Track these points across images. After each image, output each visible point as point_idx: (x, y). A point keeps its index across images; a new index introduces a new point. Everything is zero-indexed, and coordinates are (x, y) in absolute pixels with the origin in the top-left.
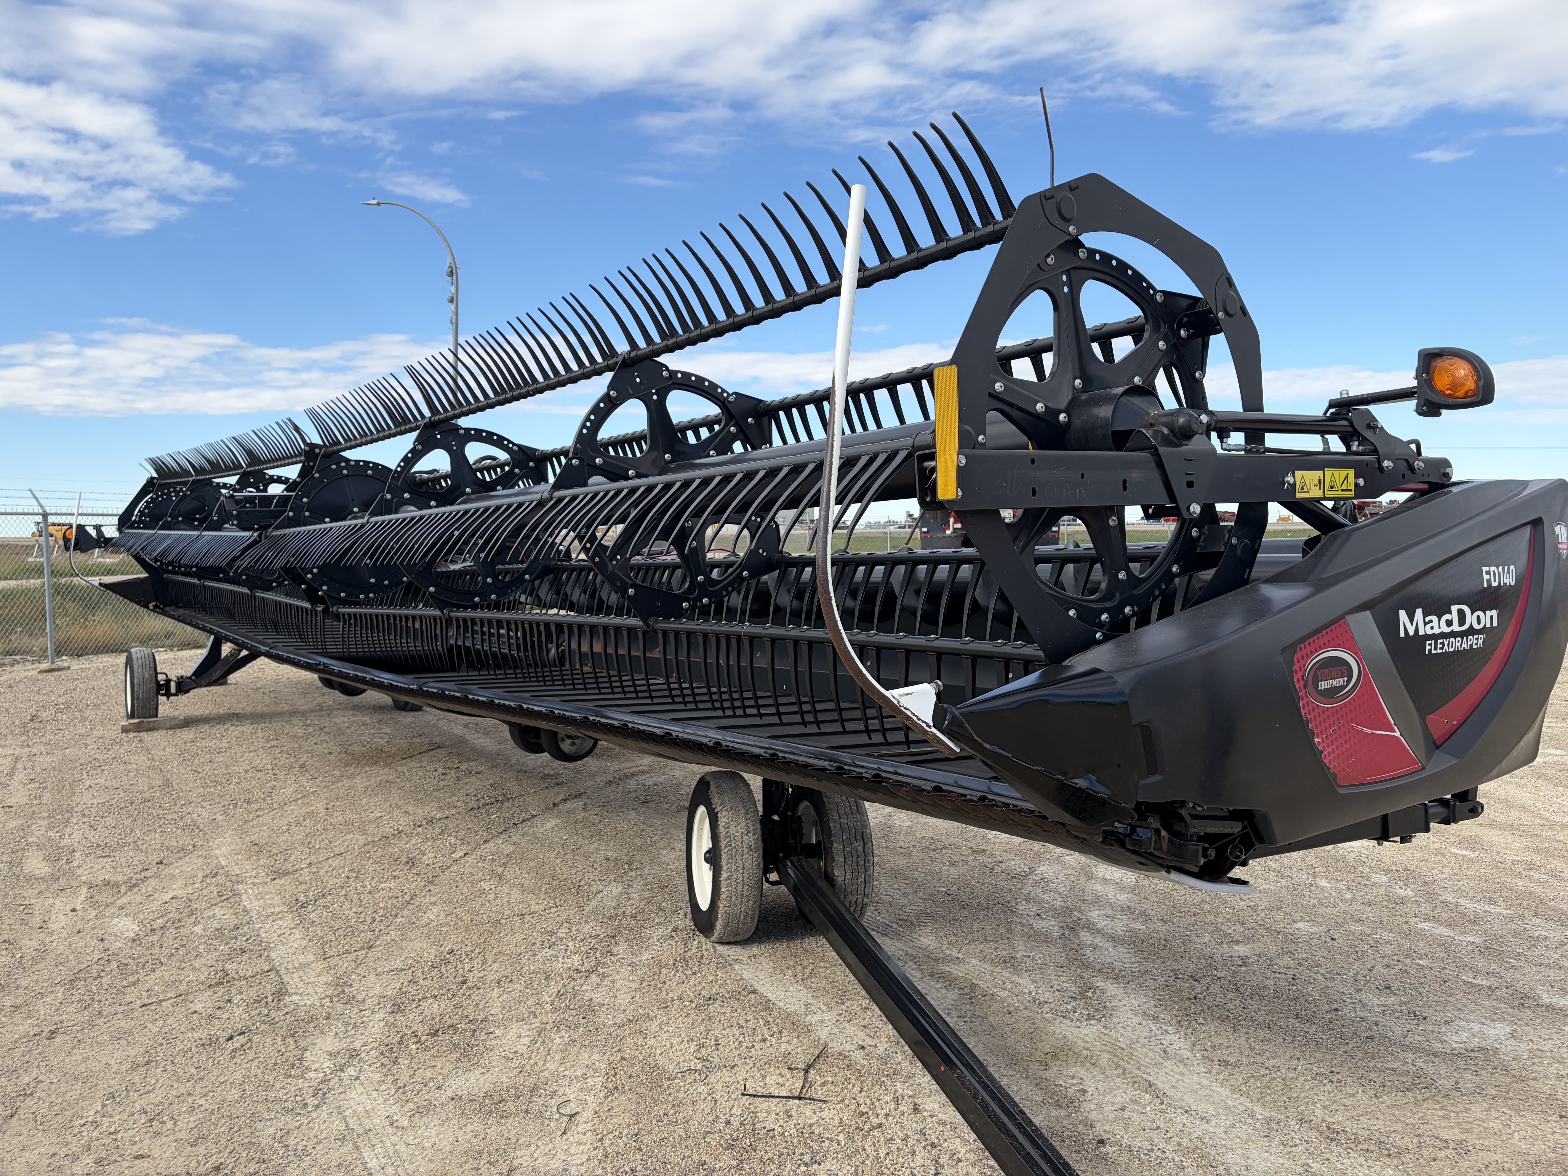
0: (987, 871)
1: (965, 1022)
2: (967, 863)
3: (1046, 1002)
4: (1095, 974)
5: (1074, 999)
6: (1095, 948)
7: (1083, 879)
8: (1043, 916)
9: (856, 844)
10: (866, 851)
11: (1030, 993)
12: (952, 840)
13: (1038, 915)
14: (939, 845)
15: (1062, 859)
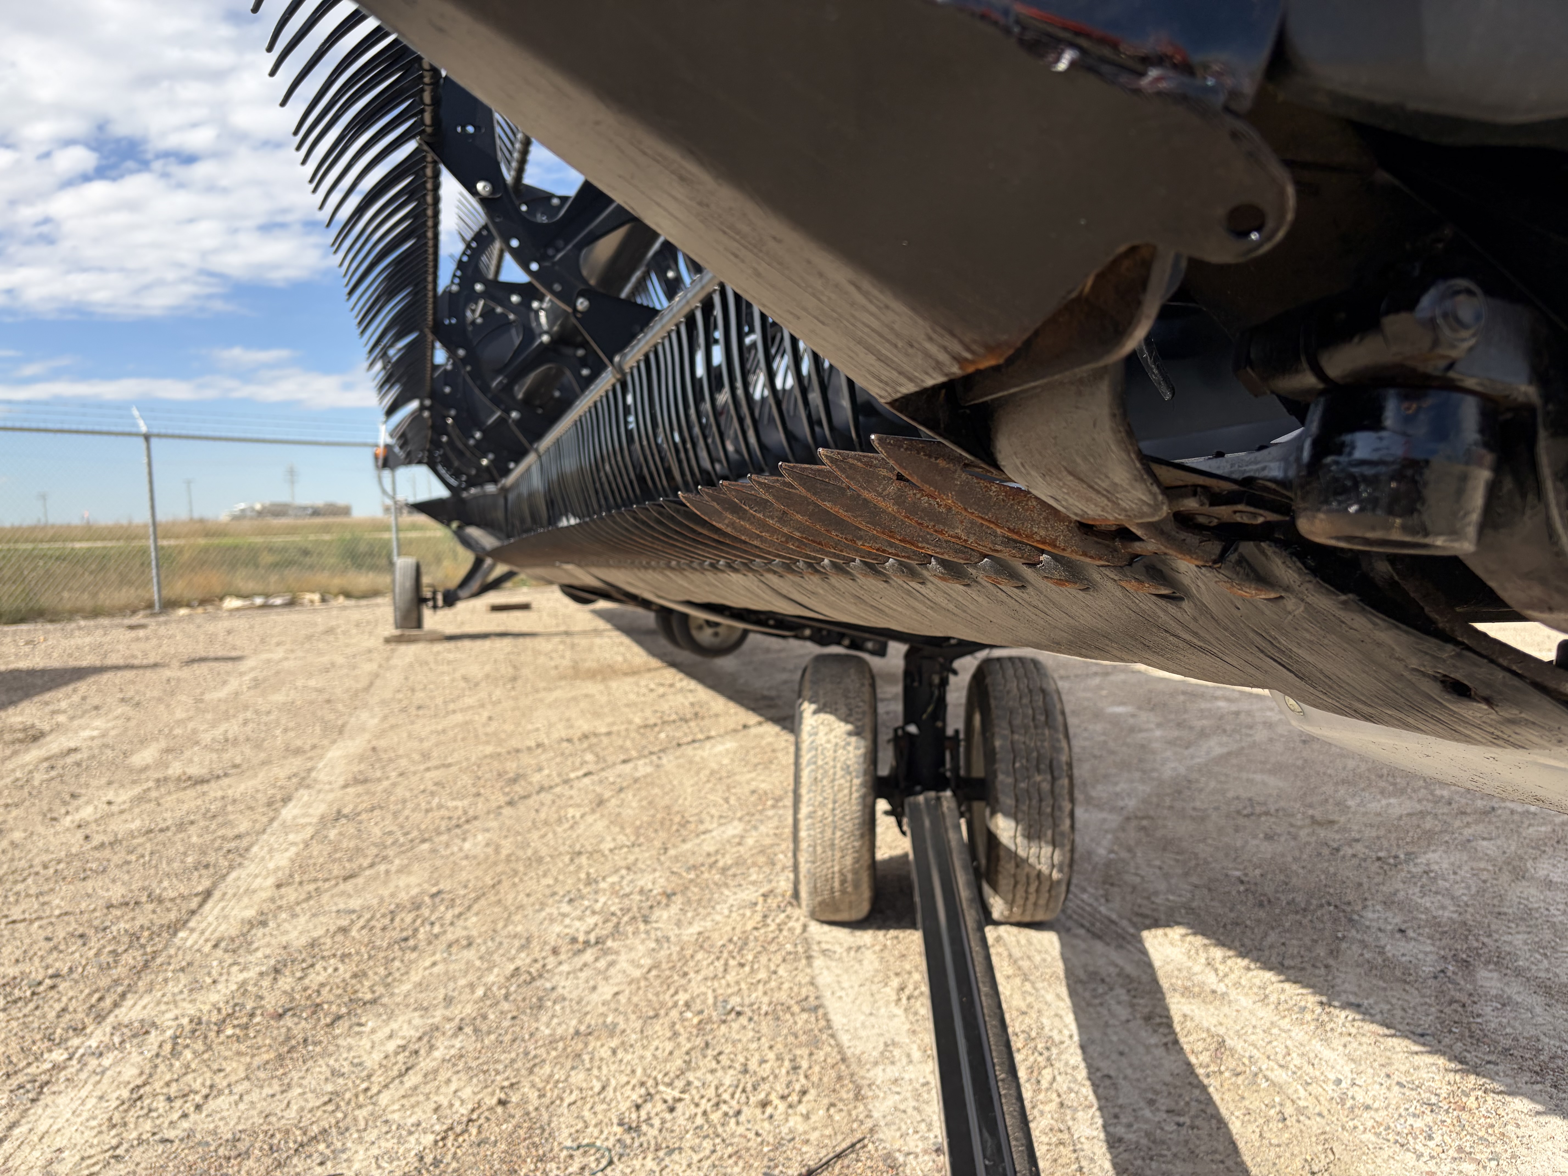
0: (1326, 851)
1: (1179, 1124)
2: (1295, 838)
3: (1368, 1108)
4: (1493, 1058)
5: (1433, 1108)
6: (1505, 1003)
7: (1505, 877)
8: (1411, 933)
9: (1038, 778)
10: (1057, 790)
11: (1338, 1082)
12: (1282, 804)
13: (1402, 931)
14: (1258, 809)
15: (1473, 844)
